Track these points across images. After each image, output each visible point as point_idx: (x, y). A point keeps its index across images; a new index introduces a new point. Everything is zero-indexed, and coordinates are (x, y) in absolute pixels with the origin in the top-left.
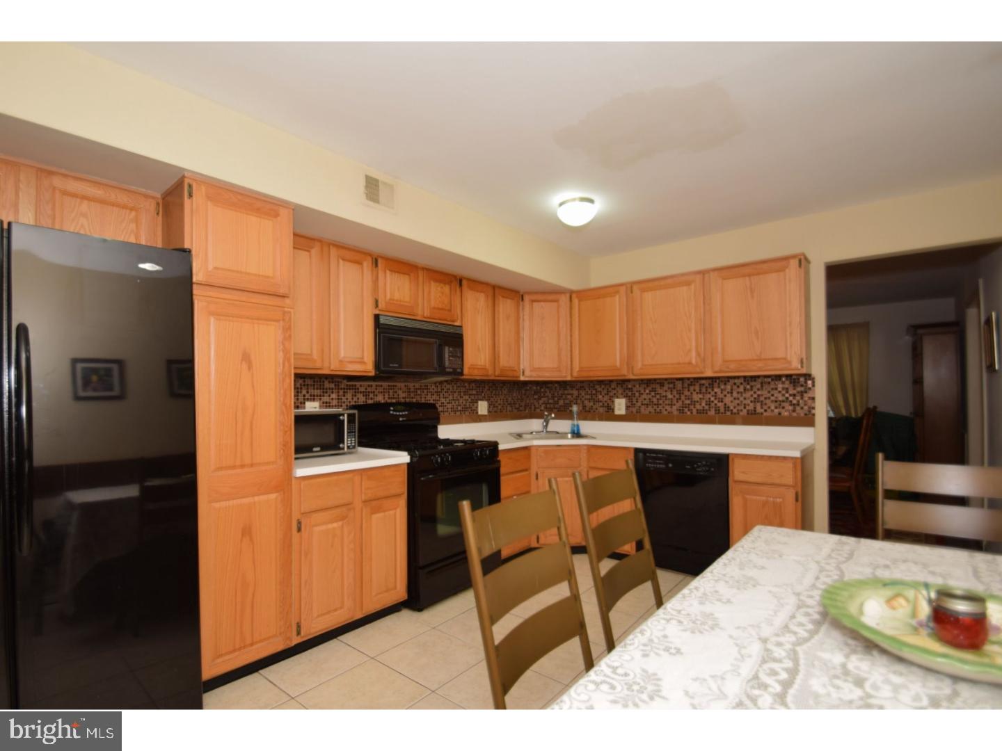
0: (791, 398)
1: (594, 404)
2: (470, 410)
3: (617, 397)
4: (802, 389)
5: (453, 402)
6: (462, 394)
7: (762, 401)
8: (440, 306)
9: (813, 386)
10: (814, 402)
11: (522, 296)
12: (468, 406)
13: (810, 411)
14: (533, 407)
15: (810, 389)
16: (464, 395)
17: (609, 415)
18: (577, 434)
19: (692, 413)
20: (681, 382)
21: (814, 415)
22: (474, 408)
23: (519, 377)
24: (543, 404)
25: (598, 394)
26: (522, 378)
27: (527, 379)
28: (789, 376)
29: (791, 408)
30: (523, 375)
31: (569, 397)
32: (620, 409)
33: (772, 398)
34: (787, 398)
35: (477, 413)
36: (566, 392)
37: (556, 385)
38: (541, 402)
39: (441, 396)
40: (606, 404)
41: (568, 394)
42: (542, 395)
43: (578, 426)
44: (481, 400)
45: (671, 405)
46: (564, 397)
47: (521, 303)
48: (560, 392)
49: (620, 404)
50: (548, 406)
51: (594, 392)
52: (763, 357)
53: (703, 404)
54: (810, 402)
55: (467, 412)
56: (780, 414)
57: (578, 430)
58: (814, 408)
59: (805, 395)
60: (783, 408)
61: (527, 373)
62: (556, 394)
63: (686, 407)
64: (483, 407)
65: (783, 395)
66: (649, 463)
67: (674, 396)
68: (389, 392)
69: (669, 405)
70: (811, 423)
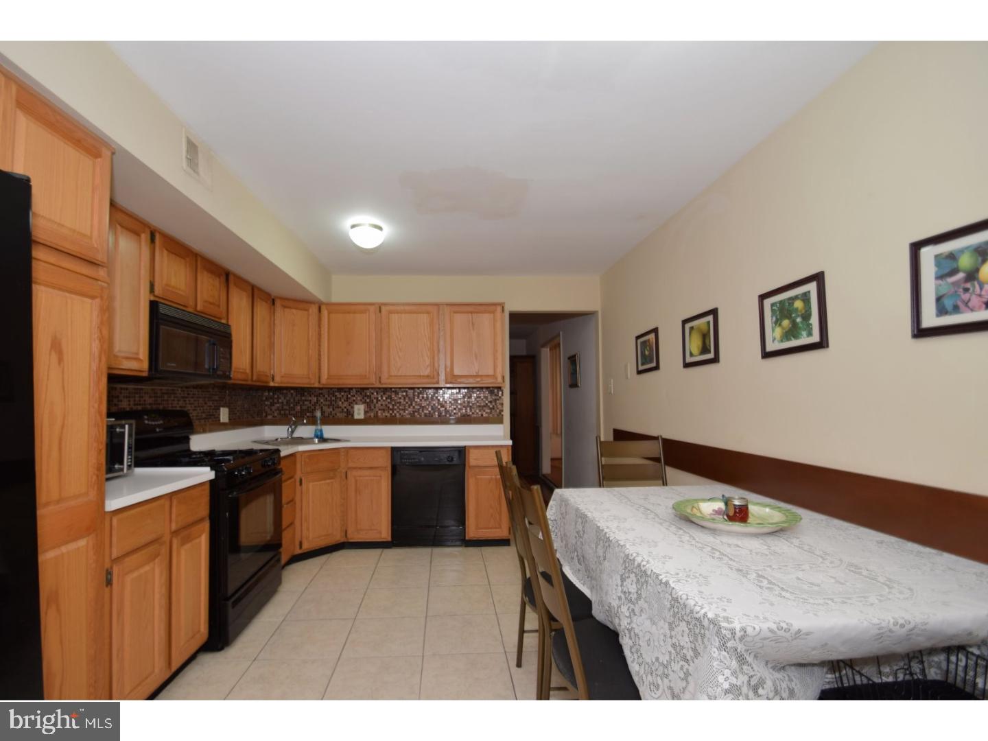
0: (489, 404)
1: (333, 410)
2: (213, 417)
3: (356, 404)
4: (496, 397)
5: (198, 409)
6: (207, 399)
7: (471, 406)
8: (211, 300)
9: (502, 395)
10: (502, 407)
11: (273, 300)
12: (211, 413)
13: (500, 413)
14: (264, 414)
15: (500, 397)
16: (209, 401)
17: (349, 420)
18: (323, 440)
19: (421, 416)
20: (412, 391)
21: (502, 415)
22: (216, 416)
23: (269, 383)
24: (276, 410)
25: (338, 400)
26: (272, 384)
27: (276, 385)
28: (487, 388)
29: (489, 411)
30: (273, 380)
31: (306, 403)
32: (359, 414)
33: (478, 404)
34: (487, 404)
35: (219, 420)
36: (303, 398)
37: (292, 391)
38: (273, 408)
39: (188, 402)
40: (345, 410)
41: (306, 400)
42: (276, 401)
43: (321, 431)
44: (223, 406)
45: (404, 410)
46: (301, 403)
47: (272, 307)
48: (297, 399)
49: (359, 410)
50: (282, 412)
51: (333, 398)
52: (480, 374)
53: (430, 409)
54: (500, 406)
55: (210, 420)
56: (482, 415)
57: (322, 434)
58: (502, 411)
59: (498, 402)
60: (484, 411)
61: (277, 379)
62: (292, 400)
63: (416, 412)
64: (224, 415)
65: (485, 402)
66: (405, 459)
67: (407, 403)
68: (135, 397)
69: (402, 410)
70: (500, 421)
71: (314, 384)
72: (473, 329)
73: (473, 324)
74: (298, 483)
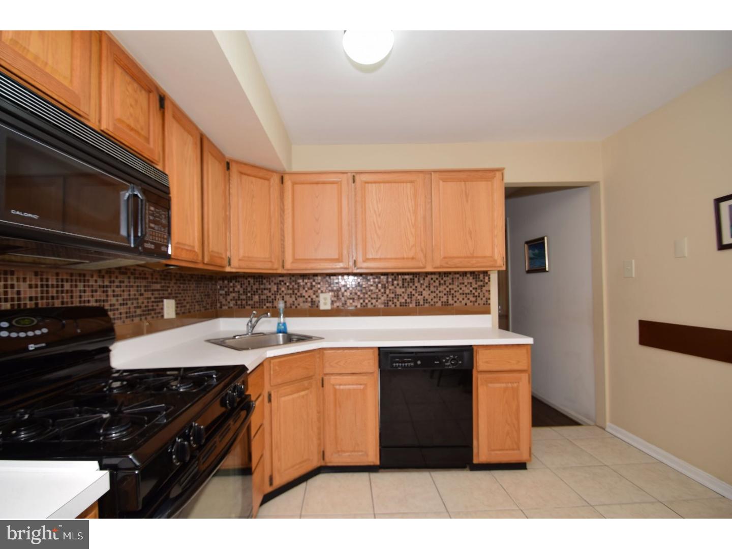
0: (474, 291)
1: (296, 299)
2: (153, 312)
3: (322, 292)
4: (481, 283)
5: (129, 302)
6: (143, 289)
7: (453, 294)
9: (489, 281)
10: (490, 294)
11: (228, 164)
12: (150, 308)
13: (487, 302)
14: (218, 305)
15: (487, 283)
16: (145, 291)
17: (314, 311)
19: (395, 306)
20: (385, 277)
21: (489, 304)
22: (158, 310)
23: (223, 267)
24: (231, 300)
25: (301, 289)
26: (228, 269)
27: (234, 270)
28: (472, 273)
29: (474, 299)
30: (230, 265)
31: (265, 292)
32: (325, 304)
33: (461, 291)
34: (471, 291)
35: (163, 316)
36: (262, 286)
37: (249, 279)
38: (229, 298)
39: (110, 293)
40: (309, 299)
41: (265, 289)
42: (231, 289)
43: (284, 324)
44: (167, 298)
45: (377, 299)
46: (260, 292)
47: (227, 172)
48: (255, 287)
49: (325, 299)
50: (239, 302)
51: (296, 286)
52: (475, 255)
53: (406, 297)
54: (487, 294)
55: (149, 317)
56: (466, 304)
57: (285, 328)
58: (489, 299)
59: (484, 288)
60: (468, 299)
61: (235, 263)
62: (249, 289)
63: (390, 301)
64: (169, 308)
65: (468, 289)
66: (397, 362)
67: (380, 290)
69: (375, 298)
70: (487, 312)
71: (276, 269)
72: (467, 201)
73: (467, 196)
74: (266, 399)
